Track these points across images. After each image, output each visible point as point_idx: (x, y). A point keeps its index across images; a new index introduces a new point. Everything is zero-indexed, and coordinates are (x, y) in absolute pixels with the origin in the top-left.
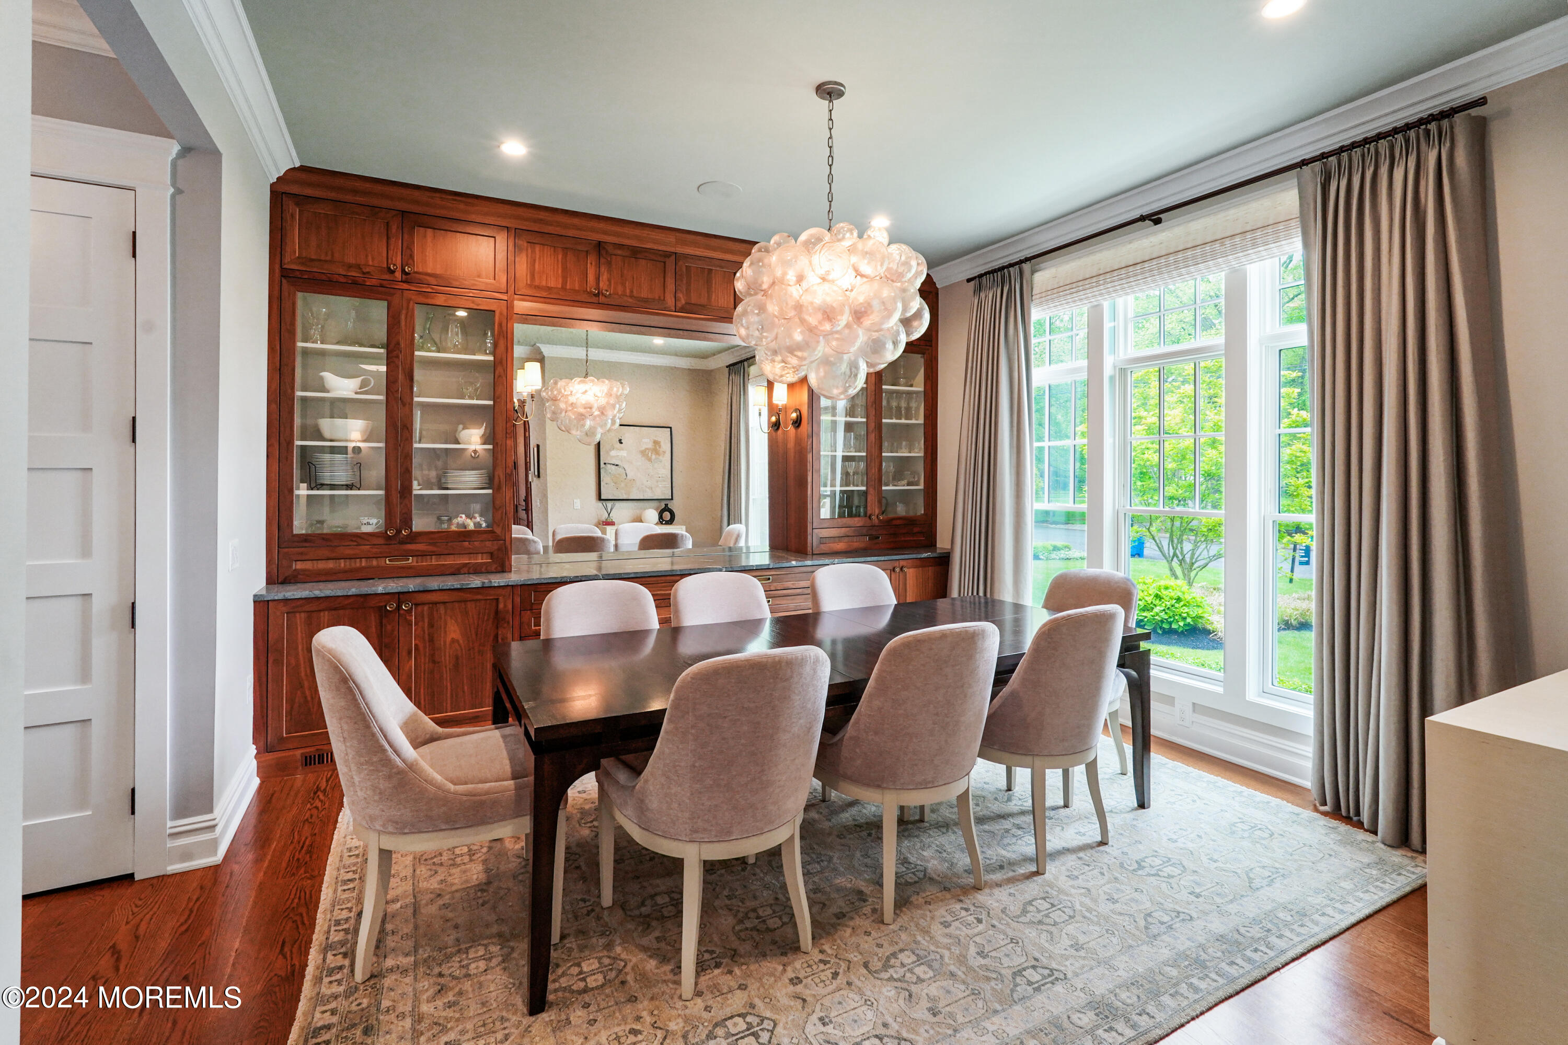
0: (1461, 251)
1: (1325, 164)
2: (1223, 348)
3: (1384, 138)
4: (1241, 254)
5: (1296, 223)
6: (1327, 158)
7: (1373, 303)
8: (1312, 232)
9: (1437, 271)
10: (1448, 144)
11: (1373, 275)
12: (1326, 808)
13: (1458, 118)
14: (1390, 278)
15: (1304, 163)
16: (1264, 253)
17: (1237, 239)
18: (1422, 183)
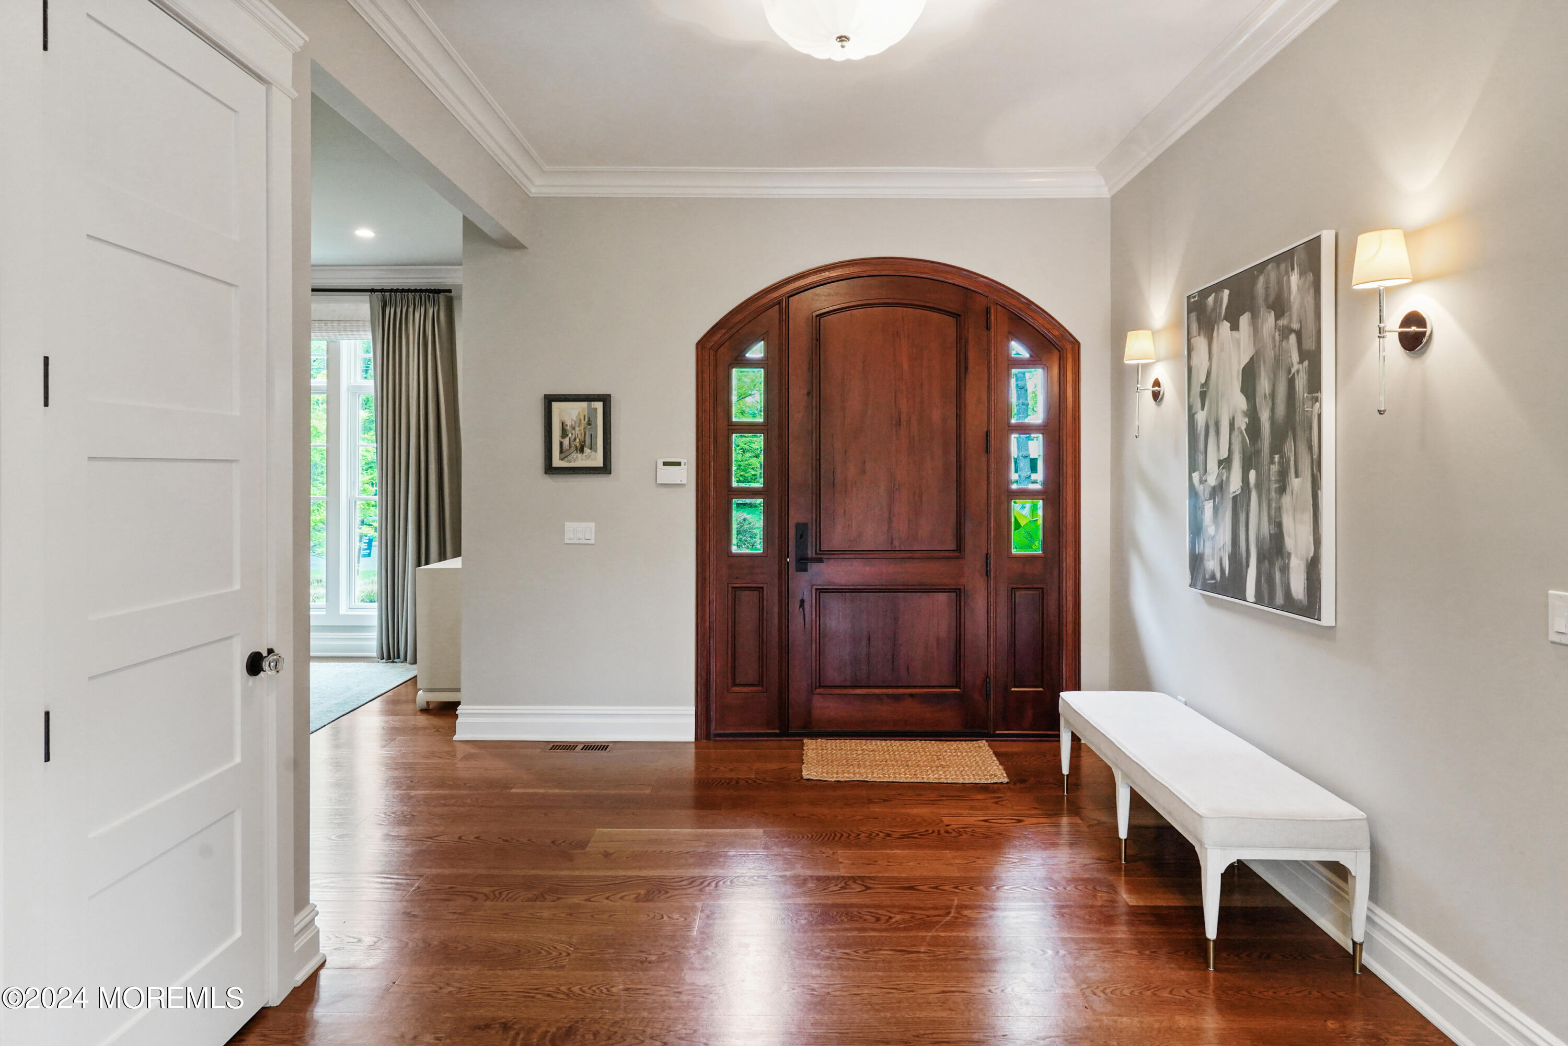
0: (441, 364)
1: (383, 295)
2: (326, 389)
3: (412, 292)
4: (337, 333)
5: (368, 324)
6: (385, 292)
7: (406, 388)
8: (377, 333)
9: (432, 370)
10: (437, 307)
11: (406, 366)
12: (384, 660)
13: (442, 296)
14: (413, 361)
15: (372, 291)
16: (350, 336)
17: (335, 324)
18: (427, 323)
